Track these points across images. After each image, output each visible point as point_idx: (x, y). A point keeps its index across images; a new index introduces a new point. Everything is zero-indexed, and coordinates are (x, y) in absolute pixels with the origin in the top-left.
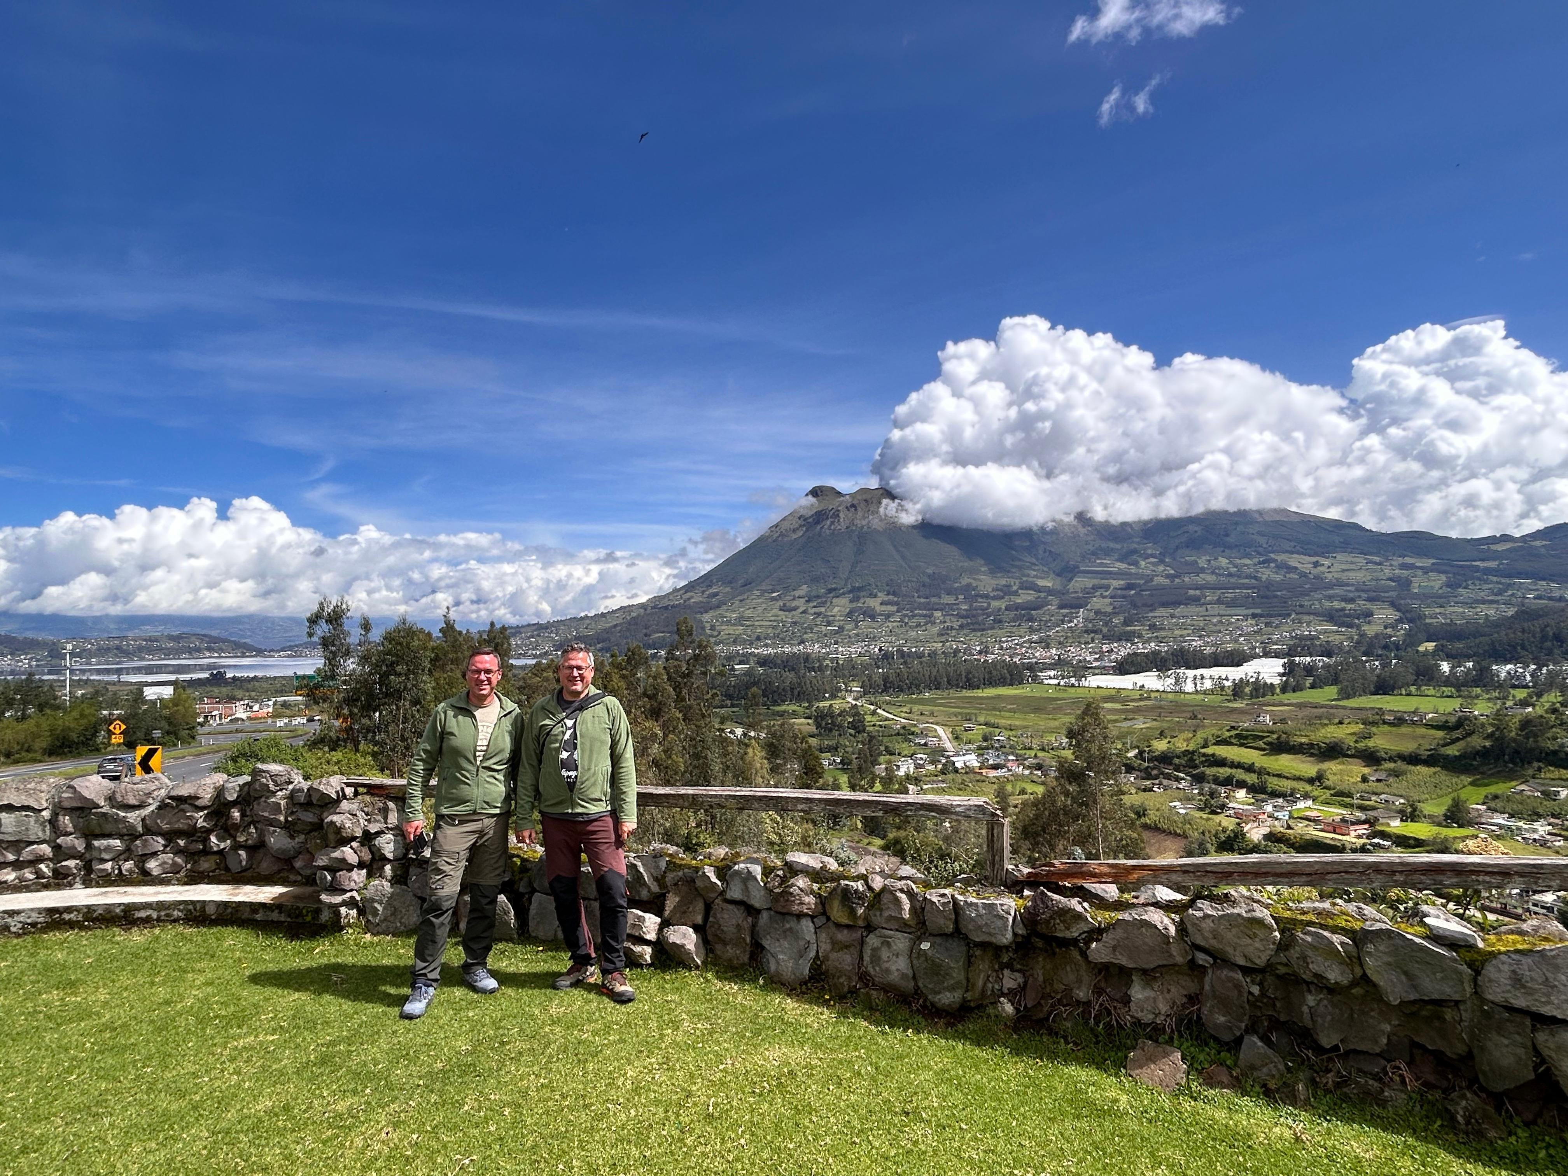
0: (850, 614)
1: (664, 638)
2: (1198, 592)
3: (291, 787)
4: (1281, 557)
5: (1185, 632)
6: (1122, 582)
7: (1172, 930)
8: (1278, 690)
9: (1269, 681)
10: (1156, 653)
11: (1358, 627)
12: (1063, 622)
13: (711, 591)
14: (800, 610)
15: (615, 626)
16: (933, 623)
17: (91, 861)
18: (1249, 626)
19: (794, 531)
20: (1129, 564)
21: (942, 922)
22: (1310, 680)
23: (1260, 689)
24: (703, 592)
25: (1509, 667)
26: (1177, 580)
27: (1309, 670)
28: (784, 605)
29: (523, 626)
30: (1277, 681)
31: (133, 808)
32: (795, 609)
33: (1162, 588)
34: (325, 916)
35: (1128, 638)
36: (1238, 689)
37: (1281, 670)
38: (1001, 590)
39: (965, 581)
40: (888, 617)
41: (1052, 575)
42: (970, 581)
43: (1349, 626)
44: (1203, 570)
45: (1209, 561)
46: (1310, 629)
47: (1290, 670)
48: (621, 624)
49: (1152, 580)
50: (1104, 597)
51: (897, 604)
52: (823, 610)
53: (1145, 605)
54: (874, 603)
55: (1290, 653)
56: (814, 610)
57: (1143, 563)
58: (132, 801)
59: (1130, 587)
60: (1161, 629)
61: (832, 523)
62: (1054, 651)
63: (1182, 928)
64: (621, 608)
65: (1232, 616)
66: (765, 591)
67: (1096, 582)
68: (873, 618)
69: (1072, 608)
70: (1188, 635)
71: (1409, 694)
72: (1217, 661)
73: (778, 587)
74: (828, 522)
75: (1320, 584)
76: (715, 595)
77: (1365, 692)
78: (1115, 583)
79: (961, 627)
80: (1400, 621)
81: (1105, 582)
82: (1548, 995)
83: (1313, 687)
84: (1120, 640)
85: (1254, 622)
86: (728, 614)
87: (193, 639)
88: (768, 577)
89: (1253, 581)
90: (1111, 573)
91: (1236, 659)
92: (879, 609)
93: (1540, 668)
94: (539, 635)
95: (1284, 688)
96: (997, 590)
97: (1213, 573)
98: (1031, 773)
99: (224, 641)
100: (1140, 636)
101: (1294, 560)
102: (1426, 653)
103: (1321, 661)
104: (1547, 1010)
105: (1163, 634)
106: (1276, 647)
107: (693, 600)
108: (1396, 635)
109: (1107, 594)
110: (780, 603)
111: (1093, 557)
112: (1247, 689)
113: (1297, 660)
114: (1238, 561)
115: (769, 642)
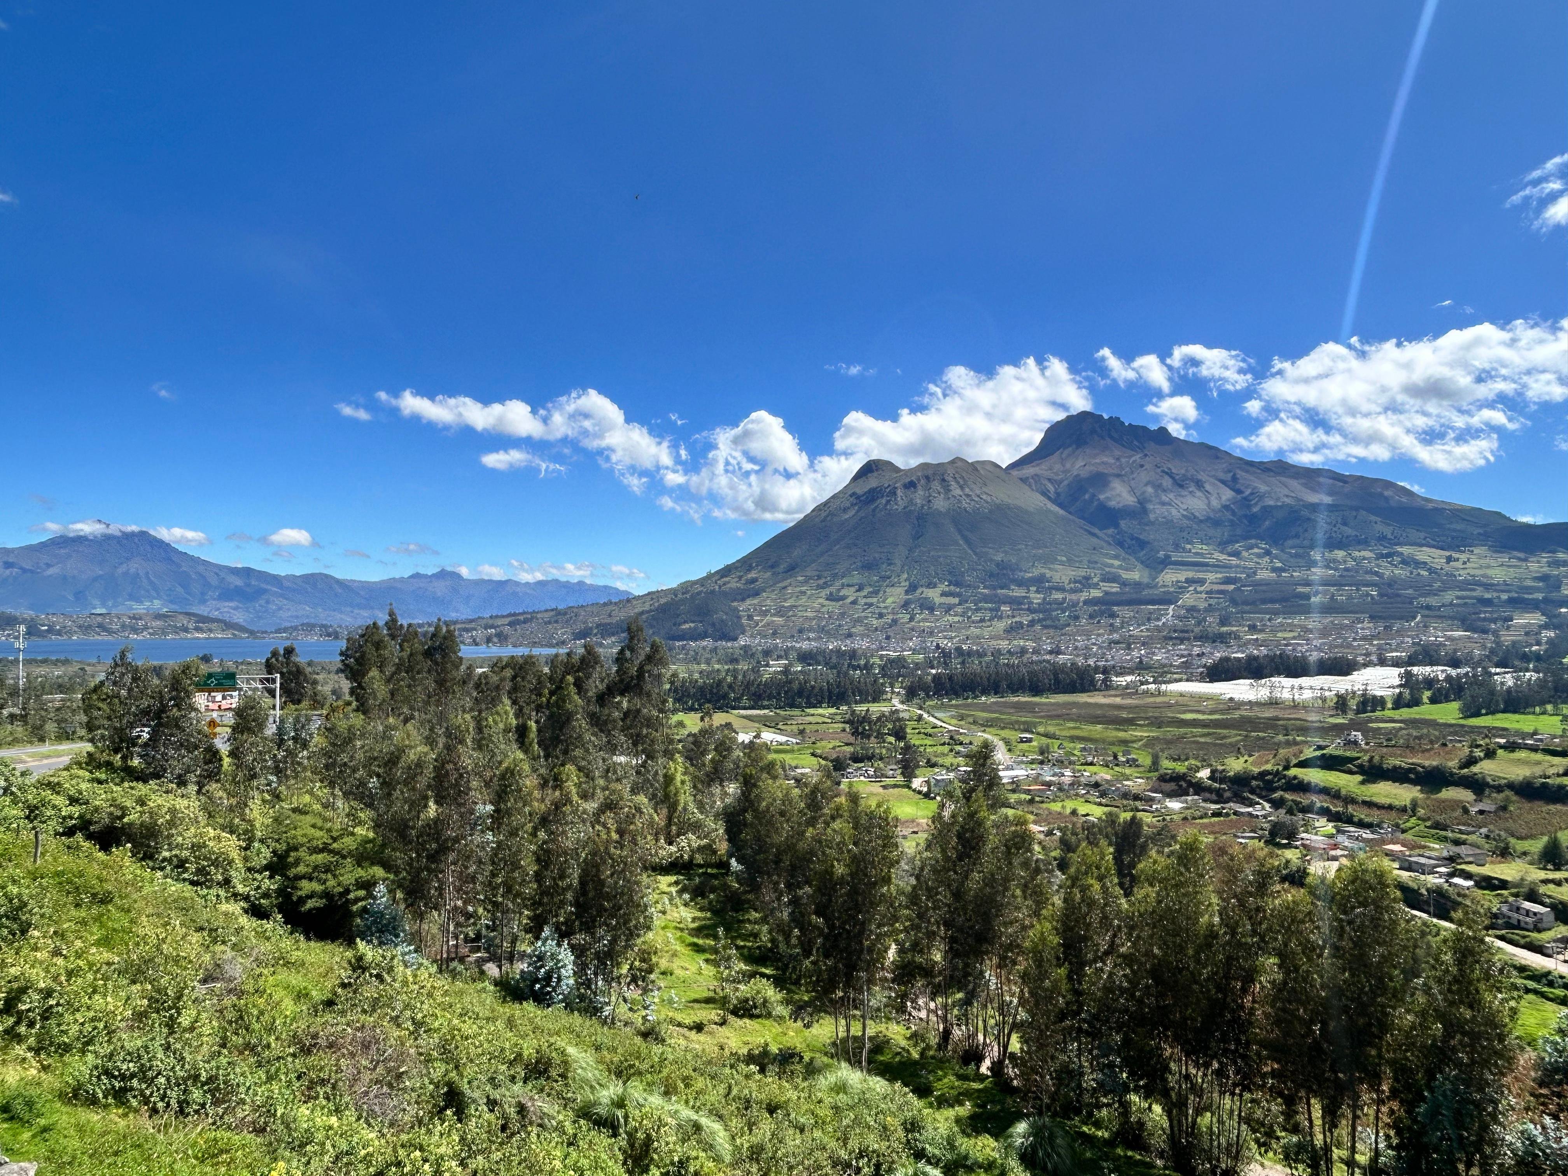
0: (906, 605)
1: (695, 628)
4: (1405, 550)
5: (1291, 635)
6: (1219, 576)
8: (1390, 705)
9: (1379, 693)
10: (1251, 659)
11: (1495, 633)
12: (1149, 619)
13: (749, 576)
14: (849, 600)
15: (642, 613)
16: (1000, 618)
18: (1365, 627)
19: (845, 510)
20: (1230, 555)
22: (1429, 694)
23: (1369, 703)
24: (740, 578)
26: (1284, 575)
27: (1429, 683)
28: (832, 594)
30: (1389, 694)
32: (843, 598)
33: (1266, 583)
35: (1221, 639)
36: (1341, 704)
37: (1397, 680)
38: (1080, 582)
39: (1038, 571)
40: (948, 609)
41: (1139, 566)
42: (1043, 571)
43: (1485, 631)
44: (1315, 564)
46: (1436, 635)
47: (1408, 680)
48: (648, 612)
49: (1255, 573)
50: (1198, 592)
51: (958, 595)
52: (874, 600)
53: (1246, 603)
54: (934, 595)
55: (1409, 662)
56: (865, 600)
57: (1245, 554)
59: (1228, 581)
61: (888, 502)
62: (1135, 653)
64: (649, 594)
66: (811, 578)
67: (1190, 574)
68: (932, 609)
69: (1160, 604)
70: (1294, 638)
71: (1544, 713)
72: (1322, 668)
73: (825, 574)
74: (884, 501)
75: (1451, 582)
76: (754, 581)
77: (1493, 708)
78: (1211, 576)
79: (1032, 623)
80: (1546, 627)
81: (1201, 575)
83: (1431, 701)
84: (1214, 642)
85: (1371, 625)
86: (767, 603)
87: (181, 617)
88: (814, 561)
89: (1374, 577)
90: (1206, 565)
91: (1344, 667)
92: (938, 600)
94: (556, 622)
95: (1399, 703)
96: (1075, 582)
97: (1327, 567)
98: (1088, 792)
99: (213, 620)
100: (1236, 638)
101: (1424, 554)
103: (1444, 672)
105: (1264, 636)
106: (1394, 654)
107: (729, 586)
108: (1538, 643)
109: (1202, 588)
110: (827, 591)
111: (1188, 546)
112: (1353, 704)
113: (1415, 670)
114: (1357, 554)
115: (812, 635)
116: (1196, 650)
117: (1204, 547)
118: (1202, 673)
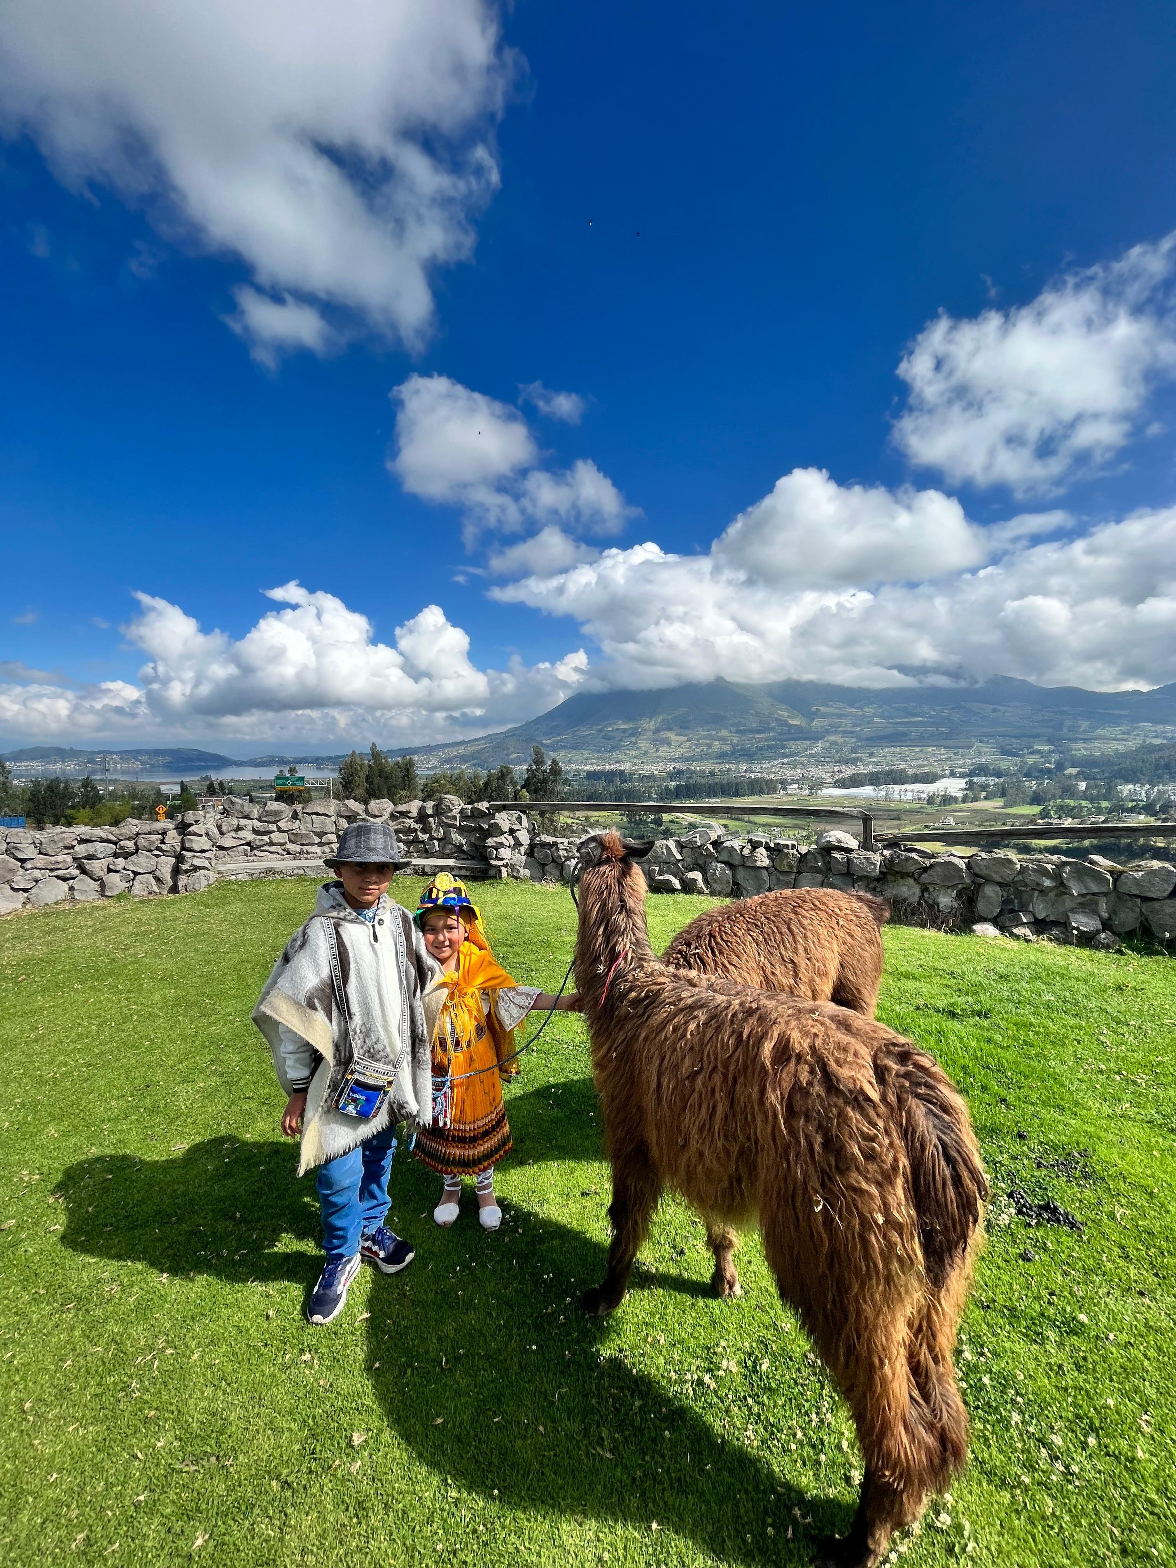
3: (460, 807)
6: (850, 722)
7: (964, 867)
8: (960, 801)
9: (953, 794)
11: (1023, 756)
12: (807, 749)
13: (554, 724)
15: (485, 748)
16: (713, 749)
18: (942, 754)
21: (840, 867)
22: (984, 794)
23: (947, 800)
25: (1131, 786)
27: (984, 787)
30: (960, 795)
31: (376, 816)
33: (878, 727)
34: (492, 872)
35: (854, 762)
36: (930, 800)
37: (964, 786)
40: (680, 744)
41: (801, 717)
43: (1016, 755)
44: (910, 714)
45: (915, 707)
46: (986, 758)
47: (970, 786)
48: (489, 747)
49: (872, 720)
50: (837, 732)
51: (687, 735)
54: (670, 735)
55: (971, 774)
57: (866, 708)
58: (377, 813)
60: (877, 756)
62: (799, 771)
63: (968, 865)
64: (489, 736)
65: (929, 746)
66: (592, 725)
67: (832, 721)
68: (671, 744)
69: (813, 740)
70: (897, 761)
72: (917, 779)
73: (602, 722)
76: (556, 727)
77: (1024, 802)
78: (845, 722)
79: (733, 752)
80: (1053, 753)
81: (838, 722)
83: (986, 798)
84: (848, 763)
85: (945, 752)
88: (594, 715)
90: (843, 715)
91: (930, 778)
92: (674, 738)
93: (1153, 786)
95: (965, 800)
96: (760, 726)
97: (917, 716)
100: (861, 761)
102: (1070, 776)
103: (992, 781)
105: (879, 759)
106: (961, 770)
108: (1050, 763)
109: (840, 730)
112: (938, 800)
113: (975, 779)
116: (836, 769)
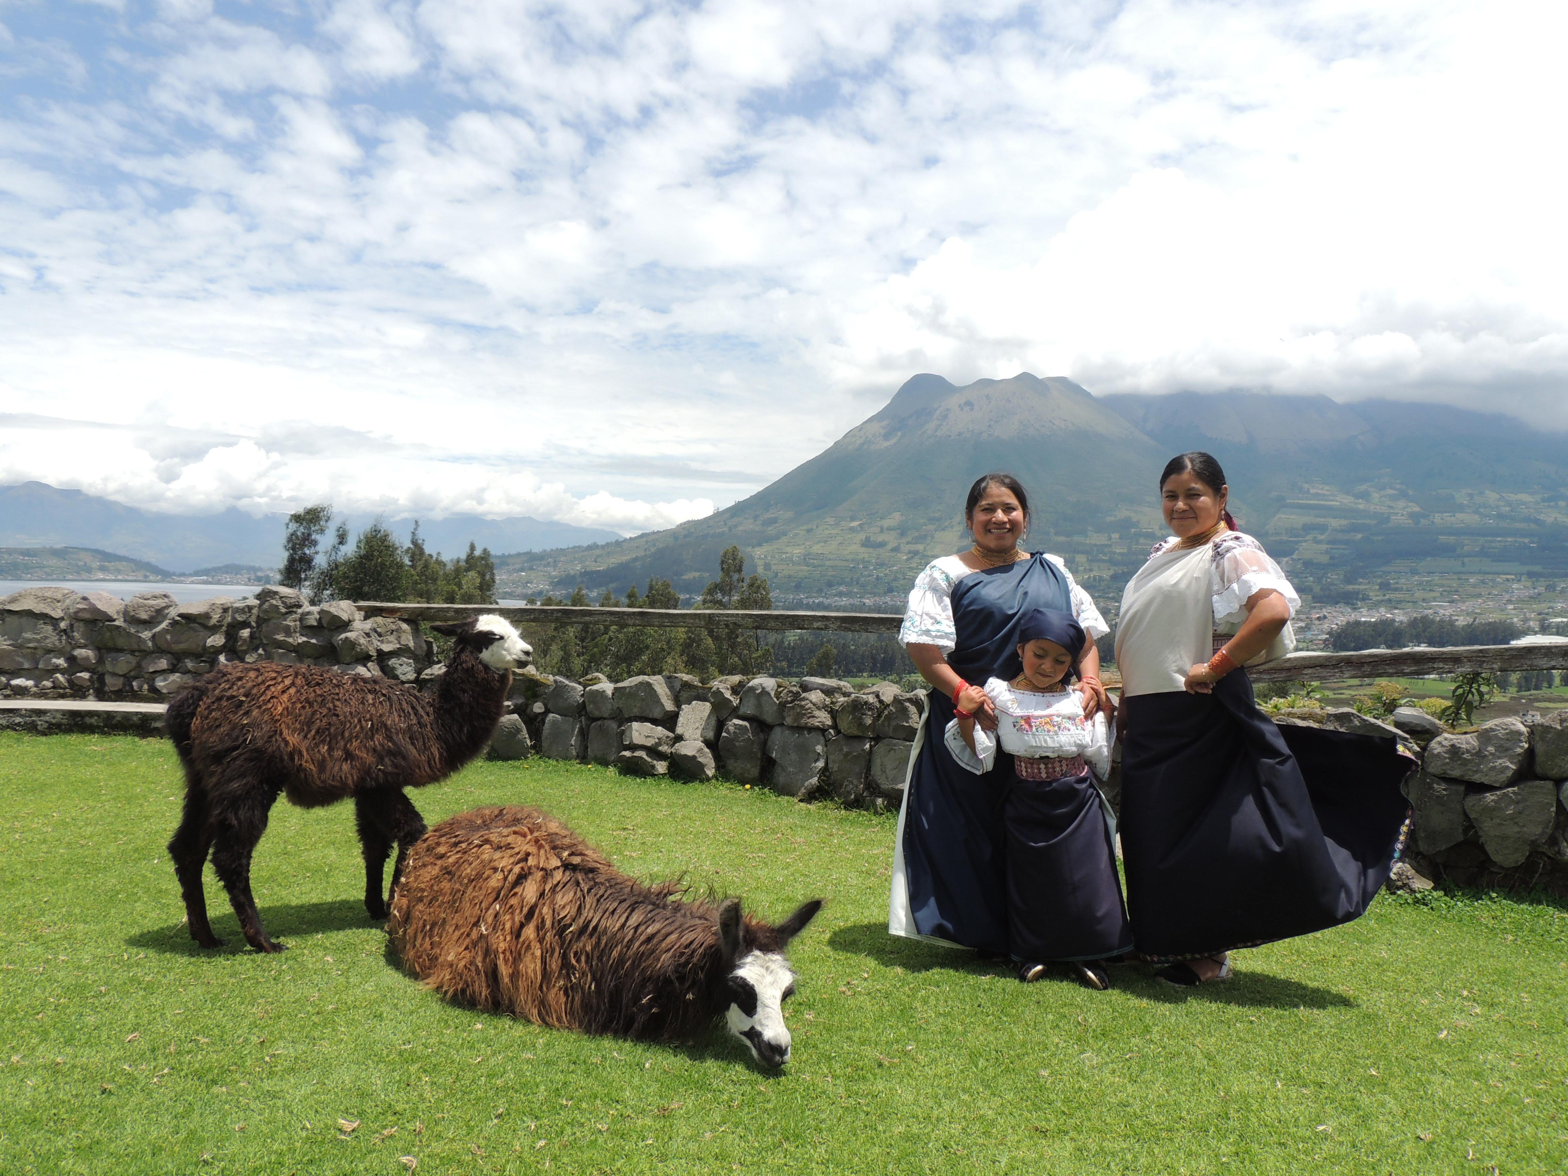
1: (700, 579)
2: (1452, 539)
3: (300, 611)
5: (1430, 595)
10: (1387, 623)
13: (767, 516)
14: (889, 547)
15: (636, 559)
17: (103, 675)
18: (1520, 589)
19: (887, 435)
20: (1356, 497)
24: (756, 518)
26: (1423, 521)
28: (868, 539)
29: (510, 556)
31: (144, 623)
32: (882, 545)
35: (1350, 599)
39: (1123, 513)
41: (1246, 509)
42: (1128, 515)
44: (1461, 508)
45: (1471, 496)
48: (642, 558)
49: (1387, 520)
50: (1317, 541)
52: (920, 547)
53: (1376, 555)
56: (908, 547)
57: (1376, 496)
58: (144, 616)
59: (1354, 529)
60: (1396, 590)
61: (941, 427)
64: (644, 536)
65: (1498, 574)
67: (1308, 519)
70: (1435, 600)
74: (935, 427)
76: (774, 521)
78: (1334, 523)
81: (1321, 521)
82: (1479, 765)
85: (1529, 584)
86: (789, 549)
88: (847, 499)
89: (1533, 526)
90: (1330, 508)
94: (531, 569)
97: (1476, 512)
100: (1365, 599)
104: (1477, 778)
105: (1398, 596)
106: (1559, 620)
107: (741, 528)
109: (1323, 537)
110: (862, 536)
111: (1306, 486)
114: (1513, 497)
115: (843, 588)
116: (1316, 613)
117: (1327, 487)
118: (1326, 640)
